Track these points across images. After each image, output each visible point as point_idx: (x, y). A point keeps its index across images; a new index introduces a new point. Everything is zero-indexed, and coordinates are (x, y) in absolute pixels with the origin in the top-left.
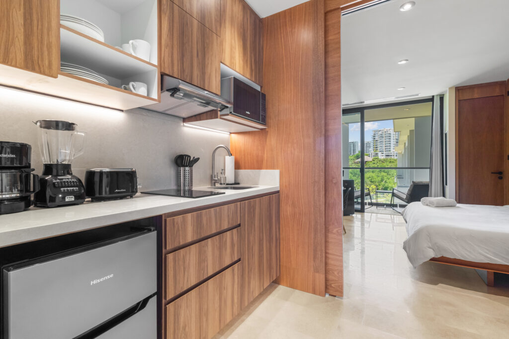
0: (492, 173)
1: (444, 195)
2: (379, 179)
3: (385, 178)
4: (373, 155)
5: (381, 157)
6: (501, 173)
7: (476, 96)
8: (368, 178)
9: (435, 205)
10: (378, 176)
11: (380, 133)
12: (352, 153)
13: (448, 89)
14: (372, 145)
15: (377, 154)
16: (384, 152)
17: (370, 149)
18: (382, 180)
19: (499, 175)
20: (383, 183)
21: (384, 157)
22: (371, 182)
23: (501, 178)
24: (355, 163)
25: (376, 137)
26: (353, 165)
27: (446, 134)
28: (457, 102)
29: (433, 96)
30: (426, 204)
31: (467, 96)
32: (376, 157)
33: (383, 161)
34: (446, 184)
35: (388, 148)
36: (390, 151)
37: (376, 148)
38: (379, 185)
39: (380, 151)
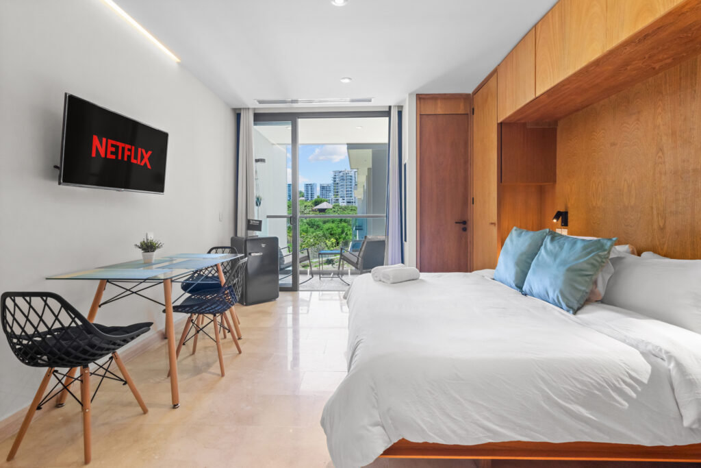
0: (456, 223)
1: (403, 262)
2: (339, 230)
3: (346, 229)
4: (333, 201)
5: (342, 203)
6: (465, 223)
7: (439, 111)
8: (327, 230)
9: (391, 280)
10: (338, 227)
11: (341, 174)
12: (310, 198)
13: (407, 95)
14: (332, 188)
15: (337, 200)
16: (345, 198)
17: (330, 194)
18: (343, 232)
19: (462, 226)
20: (343, 235)
21: (345, 204)
22: (331, 234)
23: (465, 230)
24: (313, 210)
25: (337, 180)
26: (311, 213)
27: (405, 165)
28: (419, 117)
29: (390, 107)
30: (378, 279)
31: (429, 109)
32: (337, 204)
33: (344, 209)
34: (406, 240)
35: (349, 193)
36: (351, 197)
37: (336, 193)
38: (340, 238)
39: (341, 197)
